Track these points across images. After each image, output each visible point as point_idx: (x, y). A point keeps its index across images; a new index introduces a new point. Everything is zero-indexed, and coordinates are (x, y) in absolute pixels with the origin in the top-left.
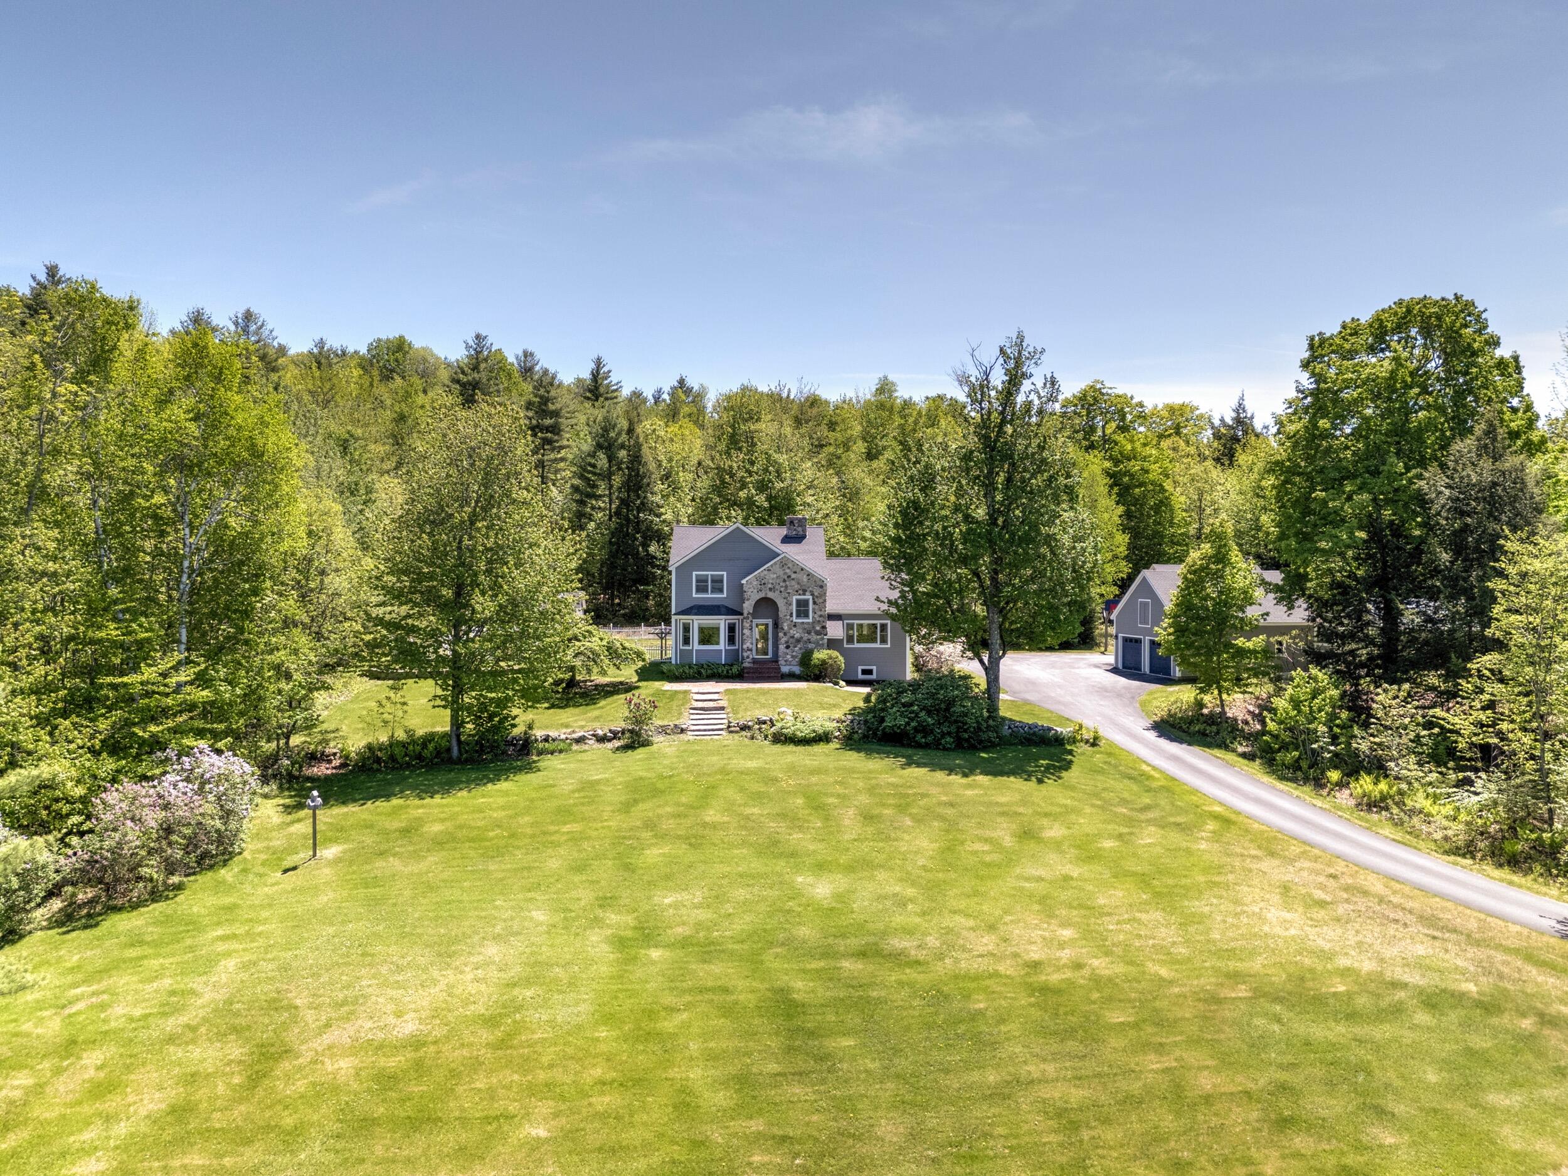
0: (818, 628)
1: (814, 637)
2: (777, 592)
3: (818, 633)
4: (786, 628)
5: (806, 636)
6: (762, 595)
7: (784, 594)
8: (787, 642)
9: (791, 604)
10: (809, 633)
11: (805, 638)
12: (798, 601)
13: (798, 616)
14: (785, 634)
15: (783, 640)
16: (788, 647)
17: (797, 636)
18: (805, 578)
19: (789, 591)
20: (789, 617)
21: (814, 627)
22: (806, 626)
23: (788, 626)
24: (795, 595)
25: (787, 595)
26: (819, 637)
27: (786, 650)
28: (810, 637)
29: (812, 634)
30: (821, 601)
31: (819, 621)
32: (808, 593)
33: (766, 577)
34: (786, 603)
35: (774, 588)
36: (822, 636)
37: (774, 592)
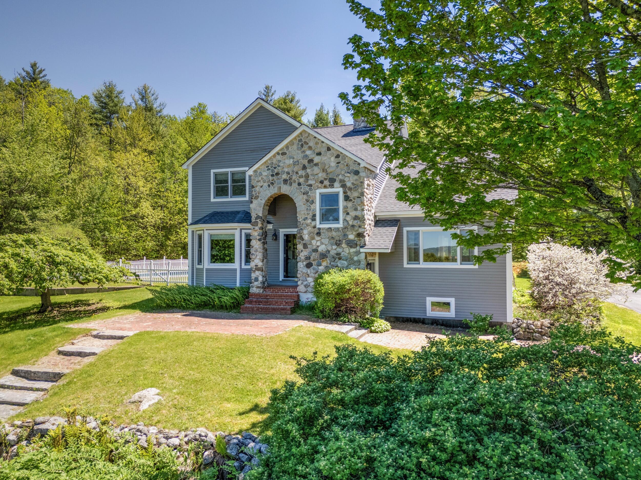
0: (351, 237)
1: (346, 250)
2: (295, 185)
3: (351, 244)
4: (306, 237)
5: (334, 250)
6: (274, 191)
7: (305, 188)
8: (308, 258)
9: (313, 202)
10: (338, 244)
11: (333, 253)
12: (323, 196)
13: (323, 219)
14: (305, 246)
15: (303, 255)
16: (309, 265)
17: (322, 248)
18: (333, 162)
19: (310, 182)
20: (309, 221)
21: (345, 235)
22: (334, 234)
23: (310, 233)
24: (318, 188)
25: (307, 189)
26: (353, 250)
27: (305, 270)
28: (339, 250)
29: (344, 245)
30: (356, 194)
31: (353, 226)
32: (337, 184)
33: (280, 161)
34: (307, 201)
35: (290, 179)
36: (358, 248)
37: (291, 185)
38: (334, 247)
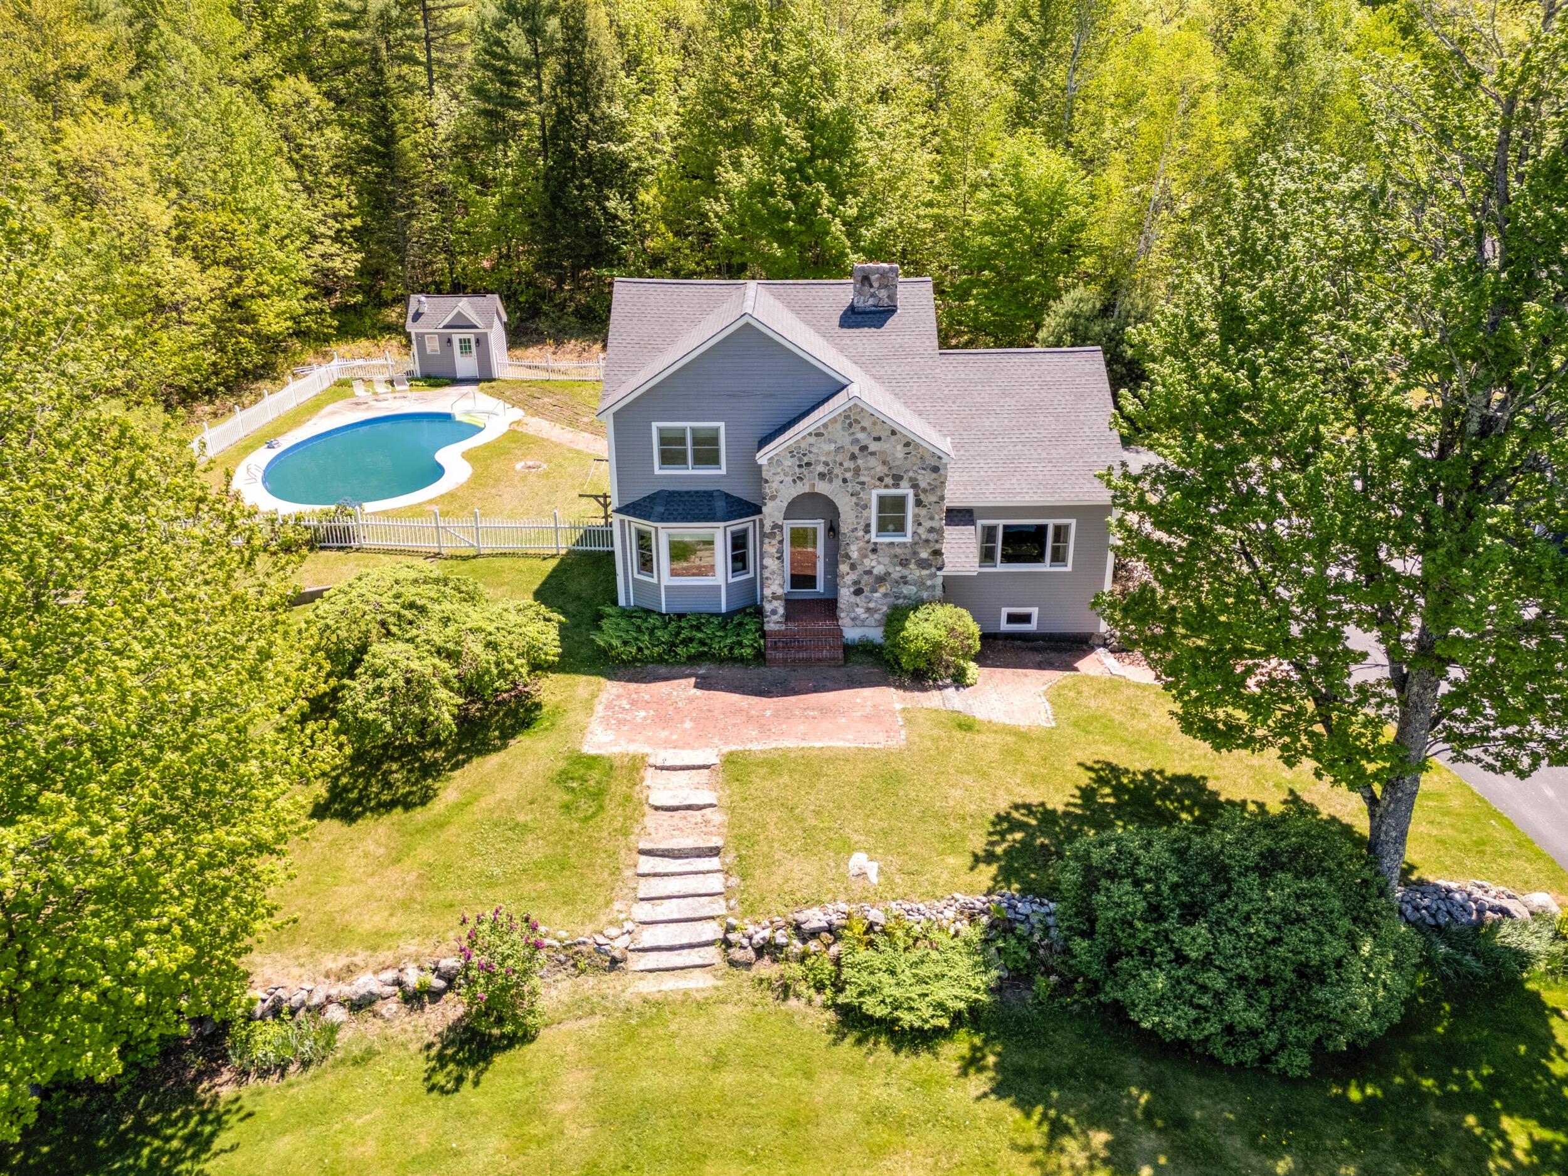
0: (924, 555)
1: (914, 572)
2: (837, 482)
3: (923, 564)
4: (855, 555)
5: (897, 572)
6: (803, 488)
7: (852, 486)
8: (855, 583)
9: (866, 507)
10: (904, 563)
11: (896, 577)
12: (882, 500)
13: (882, 528)
14: (853, 567)
15: (849, 579)
16: (858, 592)
17: (879, 570)
18: (899, 452)
19: (862, 479)
20: (861, 533)
21: (915, 553)
22: (898, 551)
23: (860, 550)
24: (875, 487)
25: (858, 488)
26: (925, 572)
27: (853, 599)
28: (906, 572)
29: (912, 566)
30: (933, 498)
31: (927, 541)
32: (904, 483)
33: (811, 445)
34: (857, 504)
35: (830, 473)
36: (933, 570)
37: (831, 481)
38: (898, 568)
